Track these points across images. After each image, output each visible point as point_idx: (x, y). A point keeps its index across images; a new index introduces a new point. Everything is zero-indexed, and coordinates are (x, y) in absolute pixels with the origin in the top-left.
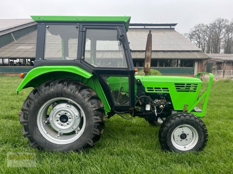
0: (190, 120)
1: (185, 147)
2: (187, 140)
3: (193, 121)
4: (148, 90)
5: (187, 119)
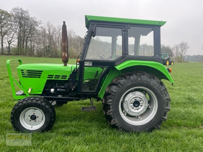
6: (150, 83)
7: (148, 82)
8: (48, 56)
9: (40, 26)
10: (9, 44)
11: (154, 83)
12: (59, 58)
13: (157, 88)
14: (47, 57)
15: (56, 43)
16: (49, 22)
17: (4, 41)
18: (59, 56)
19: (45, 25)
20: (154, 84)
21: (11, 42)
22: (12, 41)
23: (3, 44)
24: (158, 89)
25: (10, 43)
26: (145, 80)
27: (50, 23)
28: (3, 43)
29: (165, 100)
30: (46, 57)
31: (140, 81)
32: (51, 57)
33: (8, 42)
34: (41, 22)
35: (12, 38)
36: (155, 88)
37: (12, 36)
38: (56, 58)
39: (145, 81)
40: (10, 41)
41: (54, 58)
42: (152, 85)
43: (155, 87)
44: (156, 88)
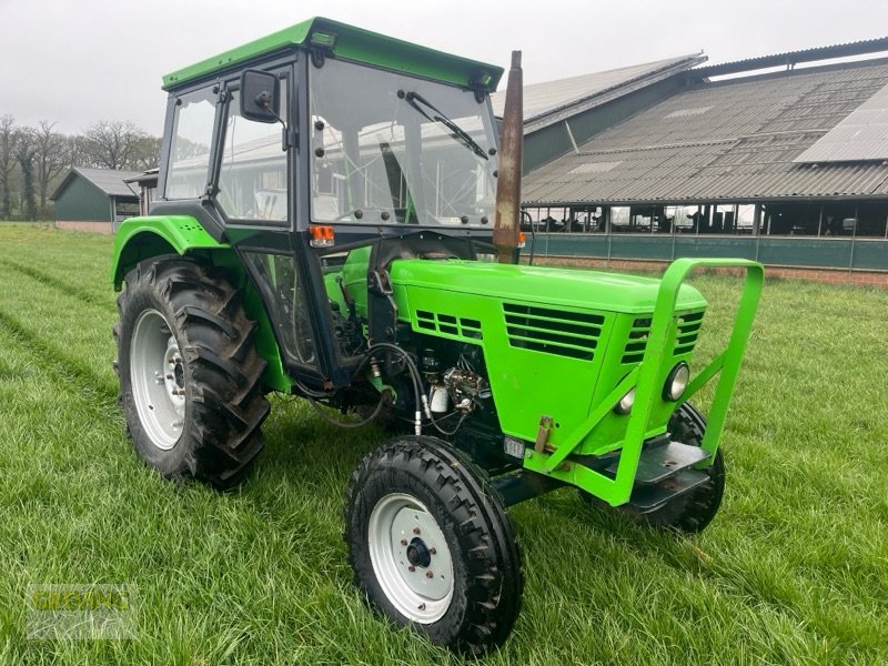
0: (417, 479)
1: (422, 607)
2: (430, 575)
3: (429, 488)
4: (422, 324)
5: (407, 472)
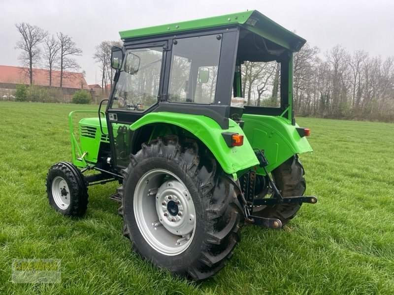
6: (179, 164)
7: (175, 162)
8: (322, 115)
9: (314, 57)
10: (260, 94)
11: (185, 166)
12: (344, 119)
13: (191, 180)
14: (319, 118)
15: (347, 89)
16: (338, 47)
17: (252, 90)
18: (343, 116)
19: (329, 53)
20: (185, 168)
21: (263, 91)
22: (264, 89)
23: (251, 95)
24: (193, 182)
25: (261, 92)
26: (169, 157)
27: (340, 49)
28: (251, 93)
29: (208, 214)
30: (316, 118)
31: (161, 158)
32: (326, 117)
33: (259, 91)
34: (316, 50)
35: (265, 83)
36: (187, 177)
37: (265, 81)
38: (336, 119)
39: (170, 159)
40: (261, 89)
41: (333, 118)
42: (182, 169)
43: (187, 175)
44: (189, 177)
